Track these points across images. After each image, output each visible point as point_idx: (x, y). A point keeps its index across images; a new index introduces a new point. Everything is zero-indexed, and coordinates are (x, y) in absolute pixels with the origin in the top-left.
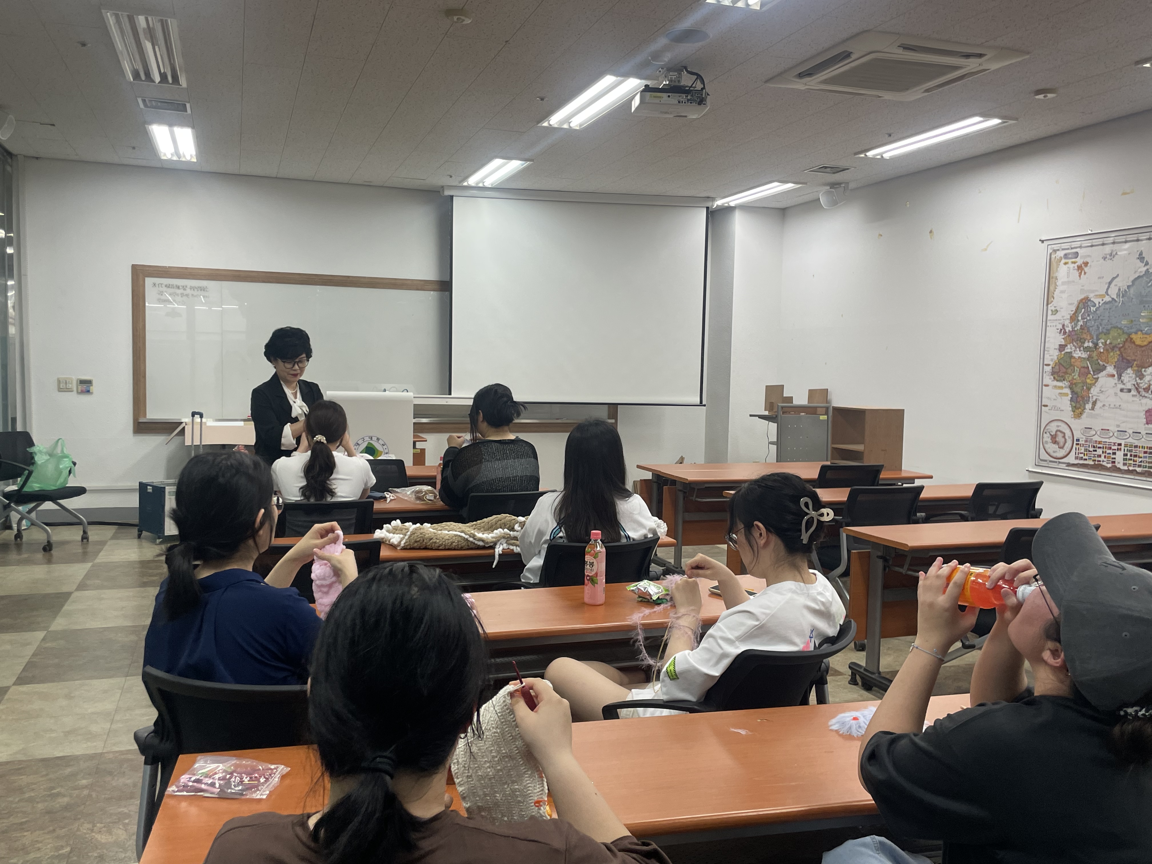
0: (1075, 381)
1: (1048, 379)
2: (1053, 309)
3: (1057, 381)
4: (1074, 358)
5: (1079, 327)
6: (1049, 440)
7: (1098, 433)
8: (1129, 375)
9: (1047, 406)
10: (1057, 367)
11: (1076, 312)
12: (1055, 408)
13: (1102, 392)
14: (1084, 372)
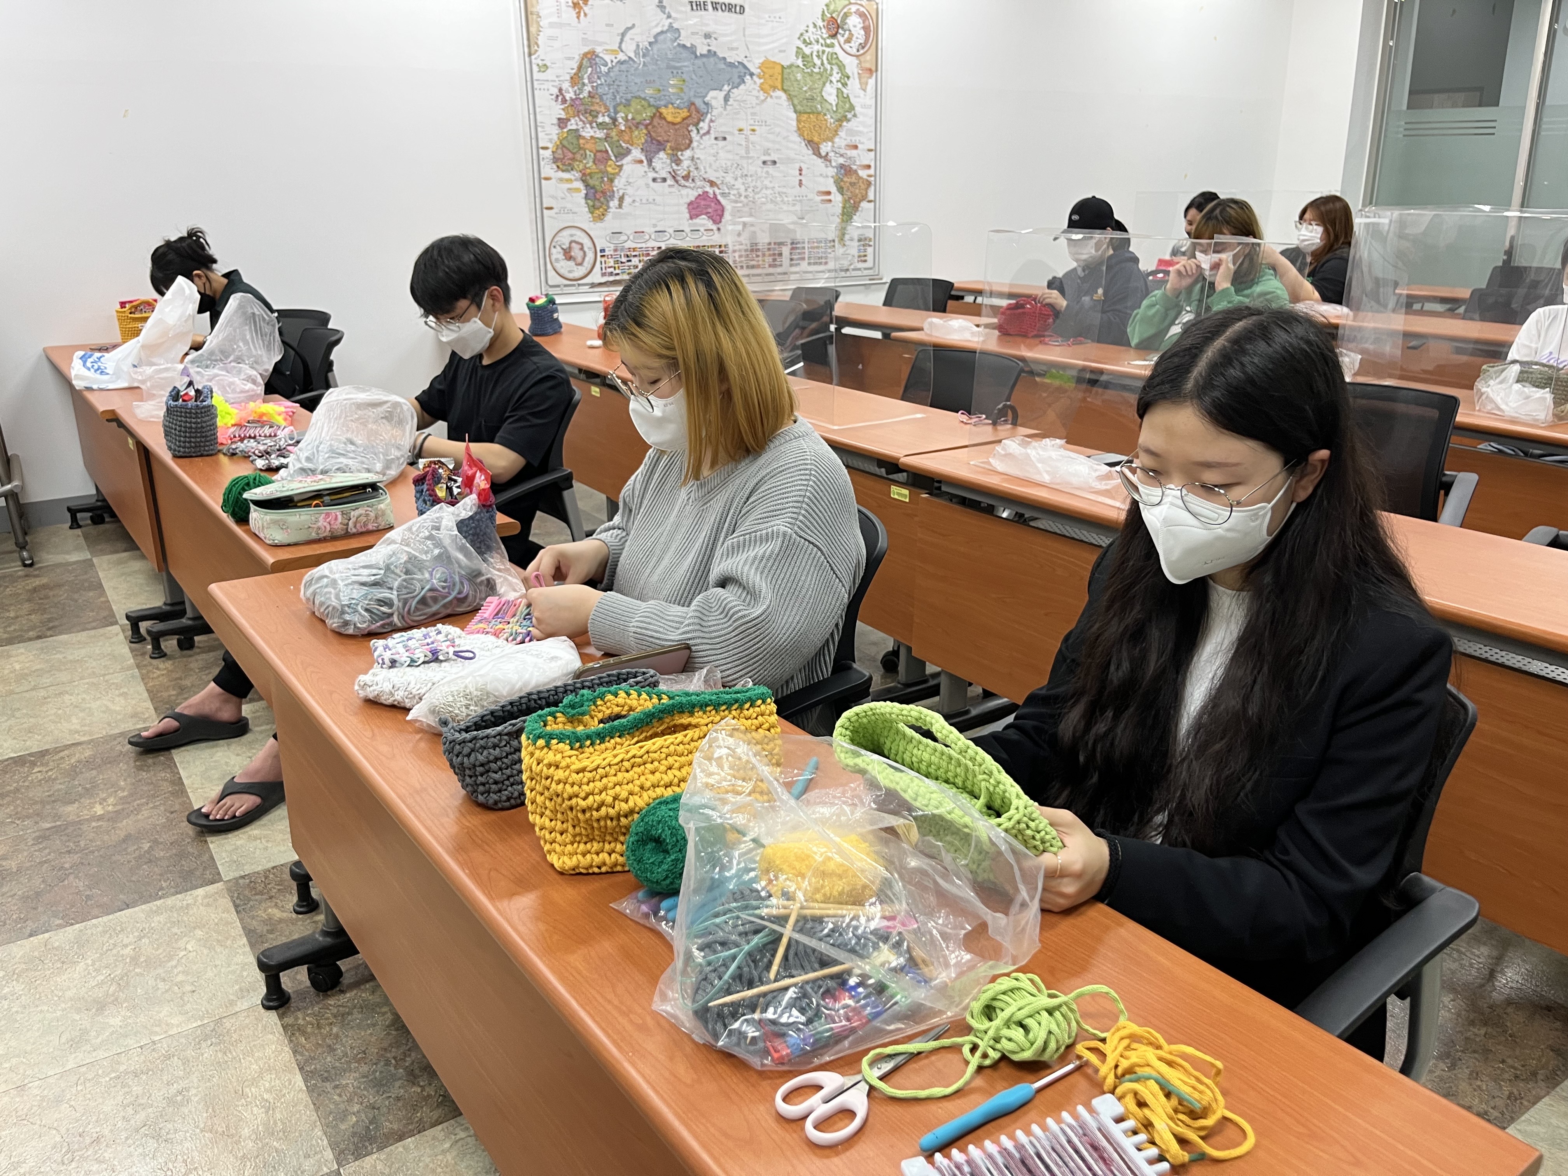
0: (588, 171)
1: (548, 170)
2: (541, 63)
3: (563, 171)
4: (584, 138)
5: (585, 94)
6: (561, 256)
7: (631, 238)
8: (662, 160)
9: (551, 208)
10: (560, 151)
11: (579, 70)
12: (564, 210)
13: (629, 183)
14: (601, 158)
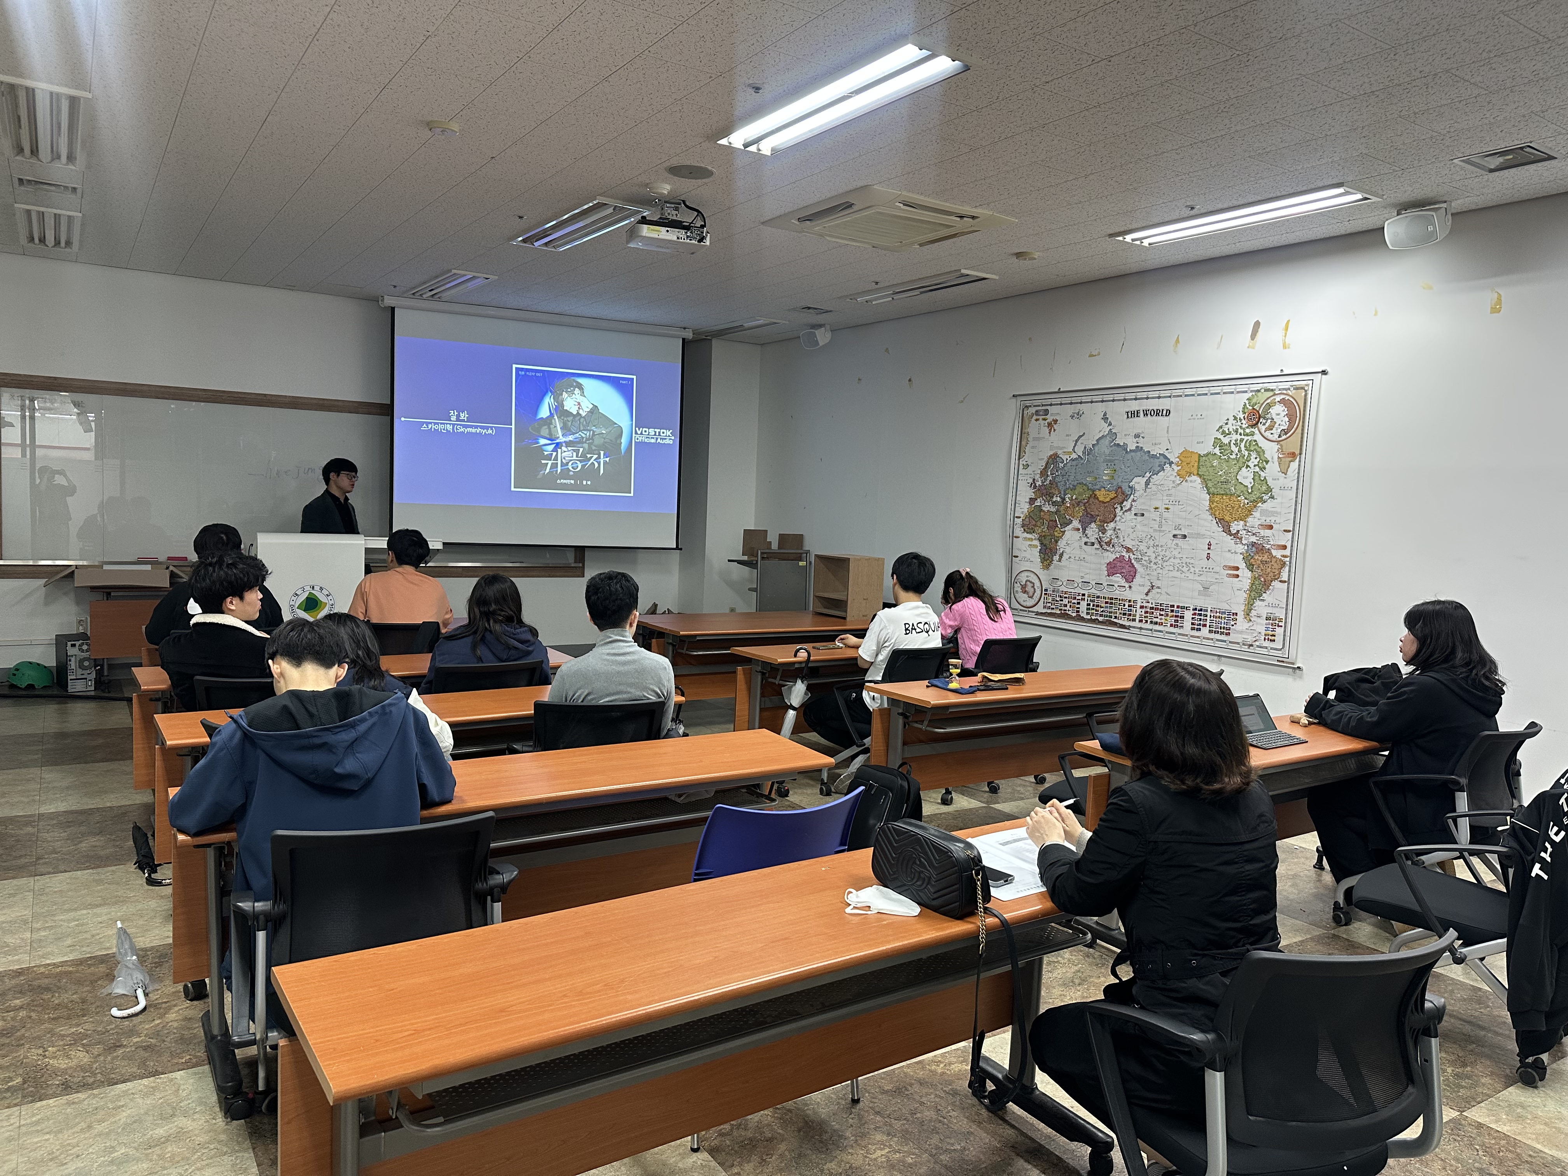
0: (1044, 534)
1: (1019, 531)
2: (1025, 463)
3: (1028, 533)
4: (1044, 511)
5: (1048, 482)
6: (1019, 590)
7: (1065, 584)
8: (1093, 530)
9: (1017, 557)
10: (1027, 520)
11: (1046, 467)
12: (1025, 559)
13: (1068, 544)
14: (1053, 525)
